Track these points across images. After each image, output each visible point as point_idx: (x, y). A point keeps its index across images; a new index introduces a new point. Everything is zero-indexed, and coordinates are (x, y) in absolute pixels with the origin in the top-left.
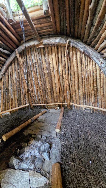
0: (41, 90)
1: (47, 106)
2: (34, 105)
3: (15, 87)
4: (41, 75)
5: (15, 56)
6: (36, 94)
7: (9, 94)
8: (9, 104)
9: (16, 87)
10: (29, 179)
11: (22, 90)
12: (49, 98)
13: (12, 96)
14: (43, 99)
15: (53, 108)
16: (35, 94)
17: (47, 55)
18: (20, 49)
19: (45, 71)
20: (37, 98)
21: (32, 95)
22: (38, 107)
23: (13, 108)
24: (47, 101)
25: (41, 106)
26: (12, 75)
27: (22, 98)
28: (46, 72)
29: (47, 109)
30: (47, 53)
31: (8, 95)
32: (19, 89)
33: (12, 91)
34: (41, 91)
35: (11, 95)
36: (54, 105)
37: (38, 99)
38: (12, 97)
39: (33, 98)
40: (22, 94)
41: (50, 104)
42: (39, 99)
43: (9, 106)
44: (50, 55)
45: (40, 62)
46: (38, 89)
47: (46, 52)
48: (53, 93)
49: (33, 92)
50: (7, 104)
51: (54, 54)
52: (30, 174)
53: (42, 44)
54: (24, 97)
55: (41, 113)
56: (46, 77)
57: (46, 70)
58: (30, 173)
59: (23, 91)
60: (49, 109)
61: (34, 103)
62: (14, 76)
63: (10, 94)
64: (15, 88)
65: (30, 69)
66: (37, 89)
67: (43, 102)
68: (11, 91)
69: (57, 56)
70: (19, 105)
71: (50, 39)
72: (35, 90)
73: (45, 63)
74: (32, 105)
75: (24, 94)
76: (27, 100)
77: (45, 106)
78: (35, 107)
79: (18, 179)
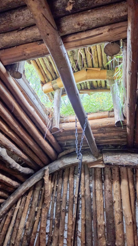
4: (87, 229)
5: (41, 178)
17: (107, 181)
18: (55, 166)
19: (98, 219)
26: (19, 219)
28: (101, 221)
30: (109, 178)
44: (116, 184)
45: (90, 195)
47: (107, 176)
51: (124, 182)
53: (102, 162)
56: (100, 235)
57: (102, 217)
62: (24, 221)
65: (63, 208)
69: (131, 186)
71: (119, 156)
73: (102, 198)
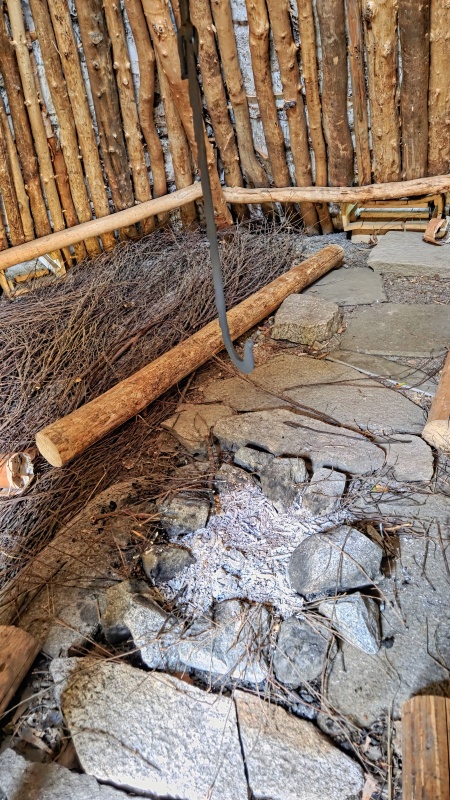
0: (306, 42)
1: (347, 203)
2: (235, 194)
3: (60, 19)
6: (251, 93)
7: (21, 93)
8: (41, 186)
9: (68, 19)
10: (237, 741)
11: (125, 46)
12: (379, 130)
13: (54, 119)
14: (316, 138)
15: (398, 225)
16: (243, 88)
20: (257, 127)
21: (217, 105)
22: (270, 220)
23: (77, 222)
24: (354, 154)
25: (291, 207)
27: (131, 132)
29: (349, 235)
31: (18, 108)
32: (94, 36)
33: (42, 70)
34: (298, 55)
35: (41, 106)
36: (415, 197)
37: (268, 144)
38: (54, 127)
39: (222, 128)
40: (128, 93)
41: (379, 190)
42: (277, 140)
43: (39, 206)
46: (268, 38)
48: (416, 77)
49: (221, 71)
50: (27, 192)
52: (241, 714)
54: (145, 125)
55: (301, 270)
58: (244, 706)
59: (133, 59)
60: (366, 238)
61: (235, 178)
63: (29, 101)
64: (59, 29)
66: (261, 27)
67: (318, 169)
68: (33, 63)
70: (119, 203)
72: (244, 50)
74: (220, 196)
75: (145, 94)
76: (177, 151)
77: (328, 204)
78: (248, 214)
79: (167, 728)
